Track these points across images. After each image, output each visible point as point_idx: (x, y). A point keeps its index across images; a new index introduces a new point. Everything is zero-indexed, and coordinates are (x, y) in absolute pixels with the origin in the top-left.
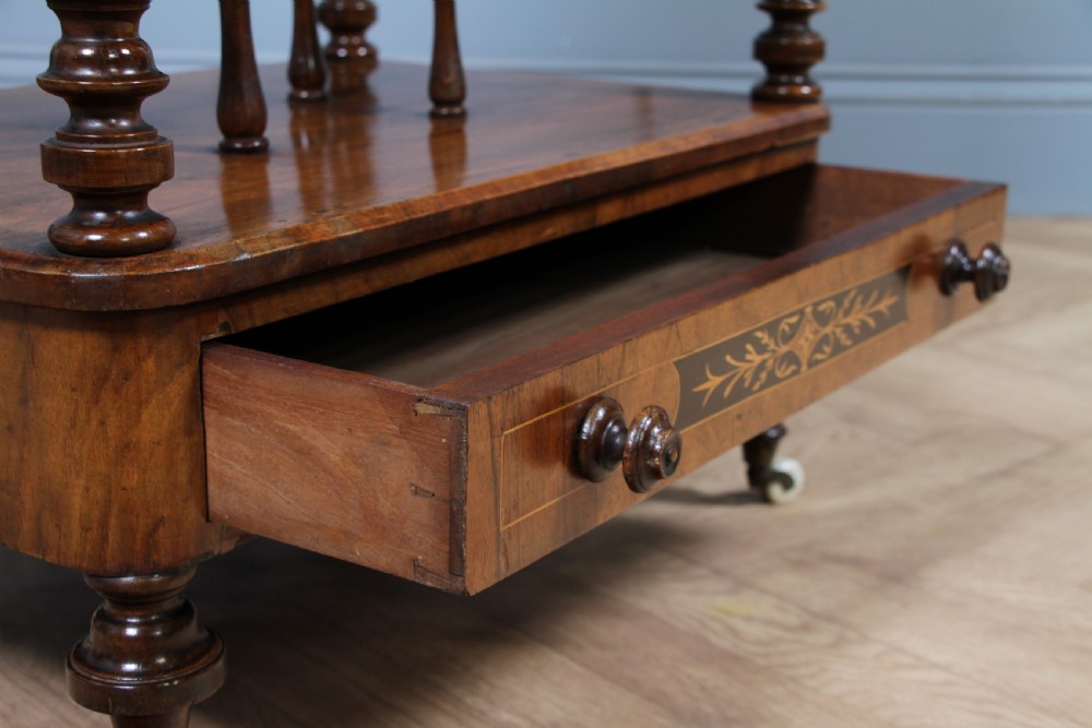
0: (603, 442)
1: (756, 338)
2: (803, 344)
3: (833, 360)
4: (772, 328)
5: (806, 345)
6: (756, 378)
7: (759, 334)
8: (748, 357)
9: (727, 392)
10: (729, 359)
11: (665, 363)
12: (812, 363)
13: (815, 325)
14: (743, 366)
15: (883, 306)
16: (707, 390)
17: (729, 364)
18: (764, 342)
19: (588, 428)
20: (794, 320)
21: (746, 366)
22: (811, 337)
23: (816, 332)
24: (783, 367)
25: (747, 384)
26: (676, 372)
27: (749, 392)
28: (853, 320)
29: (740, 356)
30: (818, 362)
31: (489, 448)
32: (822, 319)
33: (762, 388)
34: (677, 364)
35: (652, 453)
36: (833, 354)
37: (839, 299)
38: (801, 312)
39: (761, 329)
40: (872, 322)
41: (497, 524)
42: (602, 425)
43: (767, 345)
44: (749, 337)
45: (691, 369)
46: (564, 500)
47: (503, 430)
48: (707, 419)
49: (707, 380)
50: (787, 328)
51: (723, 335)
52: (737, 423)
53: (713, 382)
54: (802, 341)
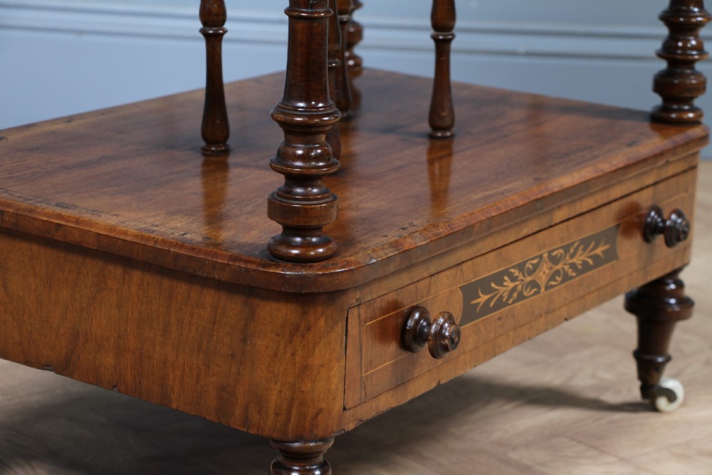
0: (418, 331)
1: (511, 272)
2: (542, 276)
3: (563, 285)
4: (521, 267)
5: (544, 277)
6: (510, 296)
7: (513, 270)
8: (505, 284)
9: (492, 304)
10: (493, 285)
11: (454, 288)
12: (547, 288)
13: (550, 264)
14: (502, 289)
15: (599, 251)
16: (479, 303)
17: (492, 288)
18: (515, 275)
19: (410, 323)
20: (535, 261)
21: (504, 289)
22: (547, 271)
23: (551, 268)
24: (528, 290)
25: (504, 300)
26: (461, 292)
27: (506, 304)
28: (577, 260)
29: (501, 283)
30: (552, 287)
31: (358, 332)
32: (555, 260)
33: (514, 302)
34: (460, 288)
35: (444, 337)
36: (562, 282)
37: (566, 248)
38: (541, 257)
39: (513, 267)
40: (591, 262)
41: (361, 372)
42: (417, 322)
43: (517, 277)
44: (506, 272)
45: (469, 291)
46: (396, 361)
47: (365, 322)
48: (479, 320)
49: (479, 297)
50: (531, 267)
51: (489, 272)
52: (498, 323)
53: (483, 298)
54: (541, 274)
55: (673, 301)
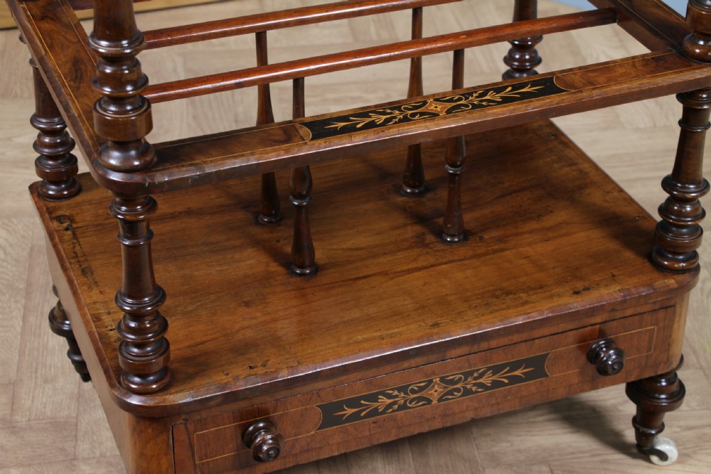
1: (388, 393)
2: (435, 392)
3: (464, 398)
4: (401, 389)
5: (436, 394)
6: (388, 408)
7: (390, 392)
8: (379, 400)
9: (363, 414)
10: (362, 402)
11: (309, 406)
12: (440, 400)
13: (445, 385)
14: (376, 405)
15: (518, 373)
16: (346, 414)
17: (362, 404)
18: (394, 394)
20: (423, 384)
21: (379, 404)
22: (440, 390)
23: (445, 388)
24: (414, 403)
25: (380, 411)
26: (319, 409)
27: (383, 412)
28: (486, 380)
29: (376, 400)
30: (448, 399)
32: (451, 382)
33: (395, 411)
34: (319, 406)
36: (463, 395)
37: (468, 374)
38: (431, 381)
39: (393, 389)
40: (505, 380)
41: (194, 461)
43: (397, 395)
44: (382, 393)
45: (331, 407)
46: (238, 453)
47: (194, 433)
49: (346, 410)
50: (416, 388)
51: (357, 394)
52: (373, 425)
53: (350, 411)
54: (432, 392)
55: (663, 396)
